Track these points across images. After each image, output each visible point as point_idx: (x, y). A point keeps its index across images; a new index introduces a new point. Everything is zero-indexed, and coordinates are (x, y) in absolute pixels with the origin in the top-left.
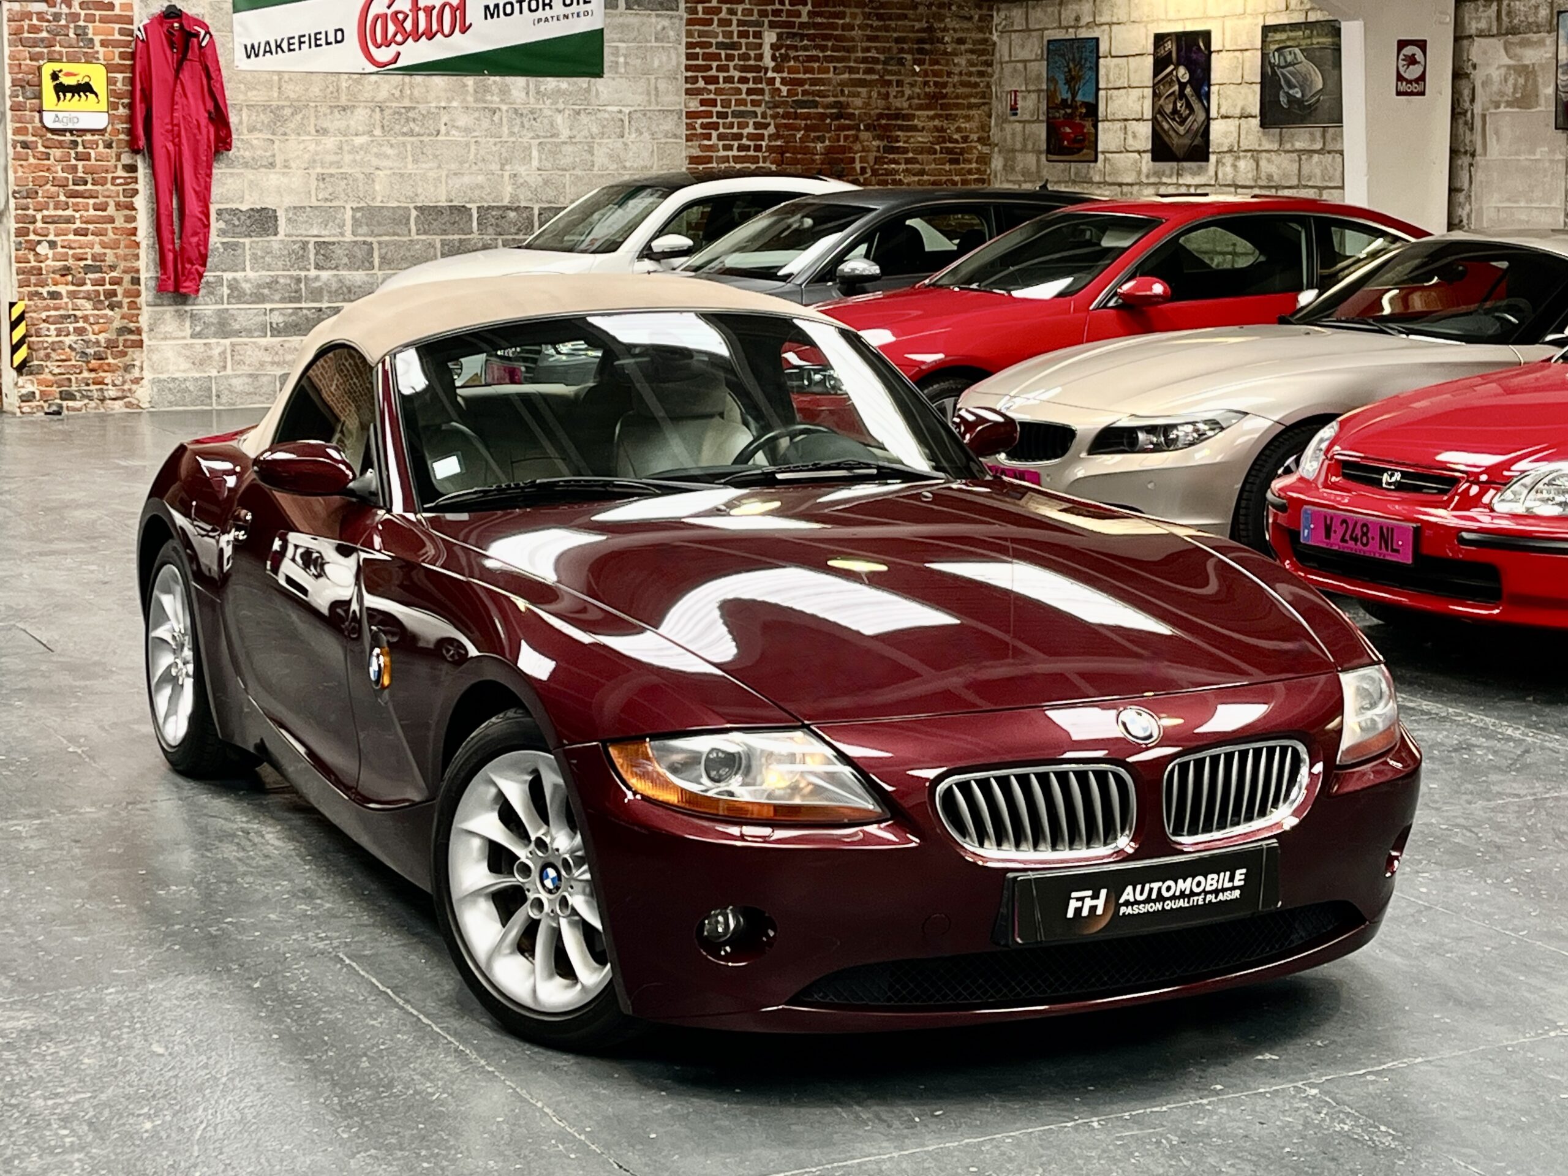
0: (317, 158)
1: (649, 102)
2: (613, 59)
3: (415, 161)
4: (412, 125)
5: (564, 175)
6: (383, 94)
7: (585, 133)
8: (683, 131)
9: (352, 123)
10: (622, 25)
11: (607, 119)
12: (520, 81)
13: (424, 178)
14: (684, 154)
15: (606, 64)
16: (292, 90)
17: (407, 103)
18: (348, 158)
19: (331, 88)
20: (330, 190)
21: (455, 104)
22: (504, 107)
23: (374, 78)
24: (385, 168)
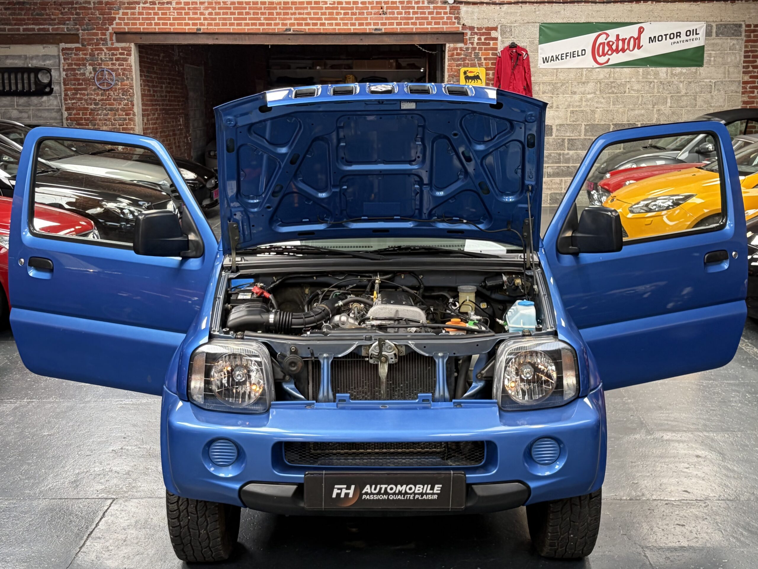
0: (571, 104)
1: (725, 77)
2: (708, 58)
3: (614, 104)
4: (613, 89)
5: (682, 110)
6: (602, 76)
7: (694, 91)
8: (741, 90)
9: (587, 89)
10: (713, 44)
11: (704, 85)
12: (664, 69)
13: (617, 111)
14: (740, 100)
15: (705, 61)
16: (562, 76)
17: (612, 80)
18: (584, 103)
19: (579, 75)
20: (576, 117)
21: (633, 80)
22: (656, 81)
23: (598, 69)
24: (600, 108)
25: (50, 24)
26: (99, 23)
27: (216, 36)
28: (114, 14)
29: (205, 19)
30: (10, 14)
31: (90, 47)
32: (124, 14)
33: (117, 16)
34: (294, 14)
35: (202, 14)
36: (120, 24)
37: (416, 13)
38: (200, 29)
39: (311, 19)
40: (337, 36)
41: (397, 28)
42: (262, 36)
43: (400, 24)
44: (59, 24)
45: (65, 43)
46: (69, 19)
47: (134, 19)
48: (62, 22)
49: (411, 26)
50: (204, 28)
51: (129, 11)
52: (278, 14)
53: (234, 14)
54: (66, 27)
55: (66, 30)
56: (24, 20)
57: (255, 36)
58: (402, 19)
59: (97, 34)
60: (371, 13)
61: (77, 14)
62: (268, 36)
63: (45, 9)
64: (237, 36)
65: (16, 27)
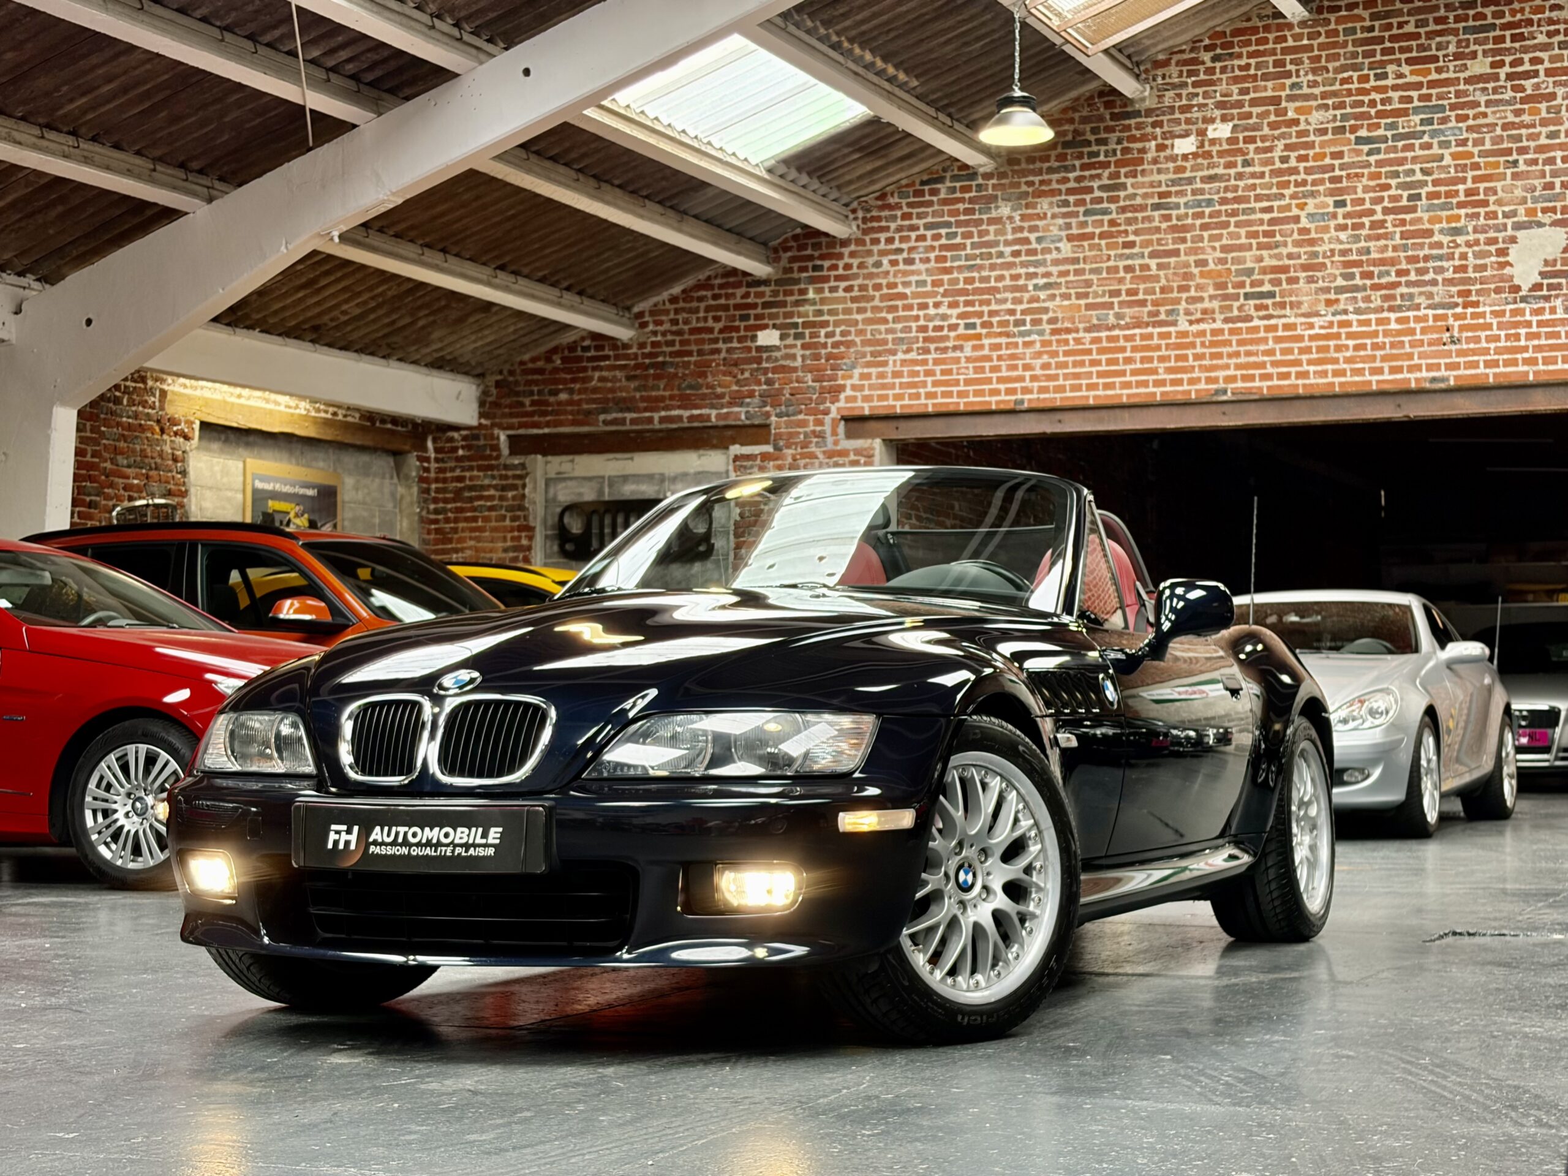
25: (713, 407)
26: (811, 399)
27: (1058, 416)
28: (844, 378)
29: (1034, 378)
30: (637, 389)
31: (789, 452)
32: (863, 377)
33: (849, 382)
34: (1237, 354)
35: (1026, 367)
36: (854, 399)
37: (1537, 336)
38: (1022, 402)
39: (1275, 364)
40: (1336, 401)
41: (1487, 375)
42: (1161, 409)
43: (1495, 364)
44: (731, 404)
45: (742, 444)
46: (751, 394)
47: (884, 387)
48: (737, 400)
49: (1522, 368)
50: (1029, 399)
51: (873, 371)
52: (1197, 357)
53: (1097, 363)
54: (743, 410)
55: (743, 417)
56: (662, 399)
57: (1145, 411)
58: (1498, 351)
59: (803, 424)
60: (1421, 343)
61: (769, 382)
62: (1175, 410)
63: (703, 375)
64: (1103, 413)
65: (647, 414)
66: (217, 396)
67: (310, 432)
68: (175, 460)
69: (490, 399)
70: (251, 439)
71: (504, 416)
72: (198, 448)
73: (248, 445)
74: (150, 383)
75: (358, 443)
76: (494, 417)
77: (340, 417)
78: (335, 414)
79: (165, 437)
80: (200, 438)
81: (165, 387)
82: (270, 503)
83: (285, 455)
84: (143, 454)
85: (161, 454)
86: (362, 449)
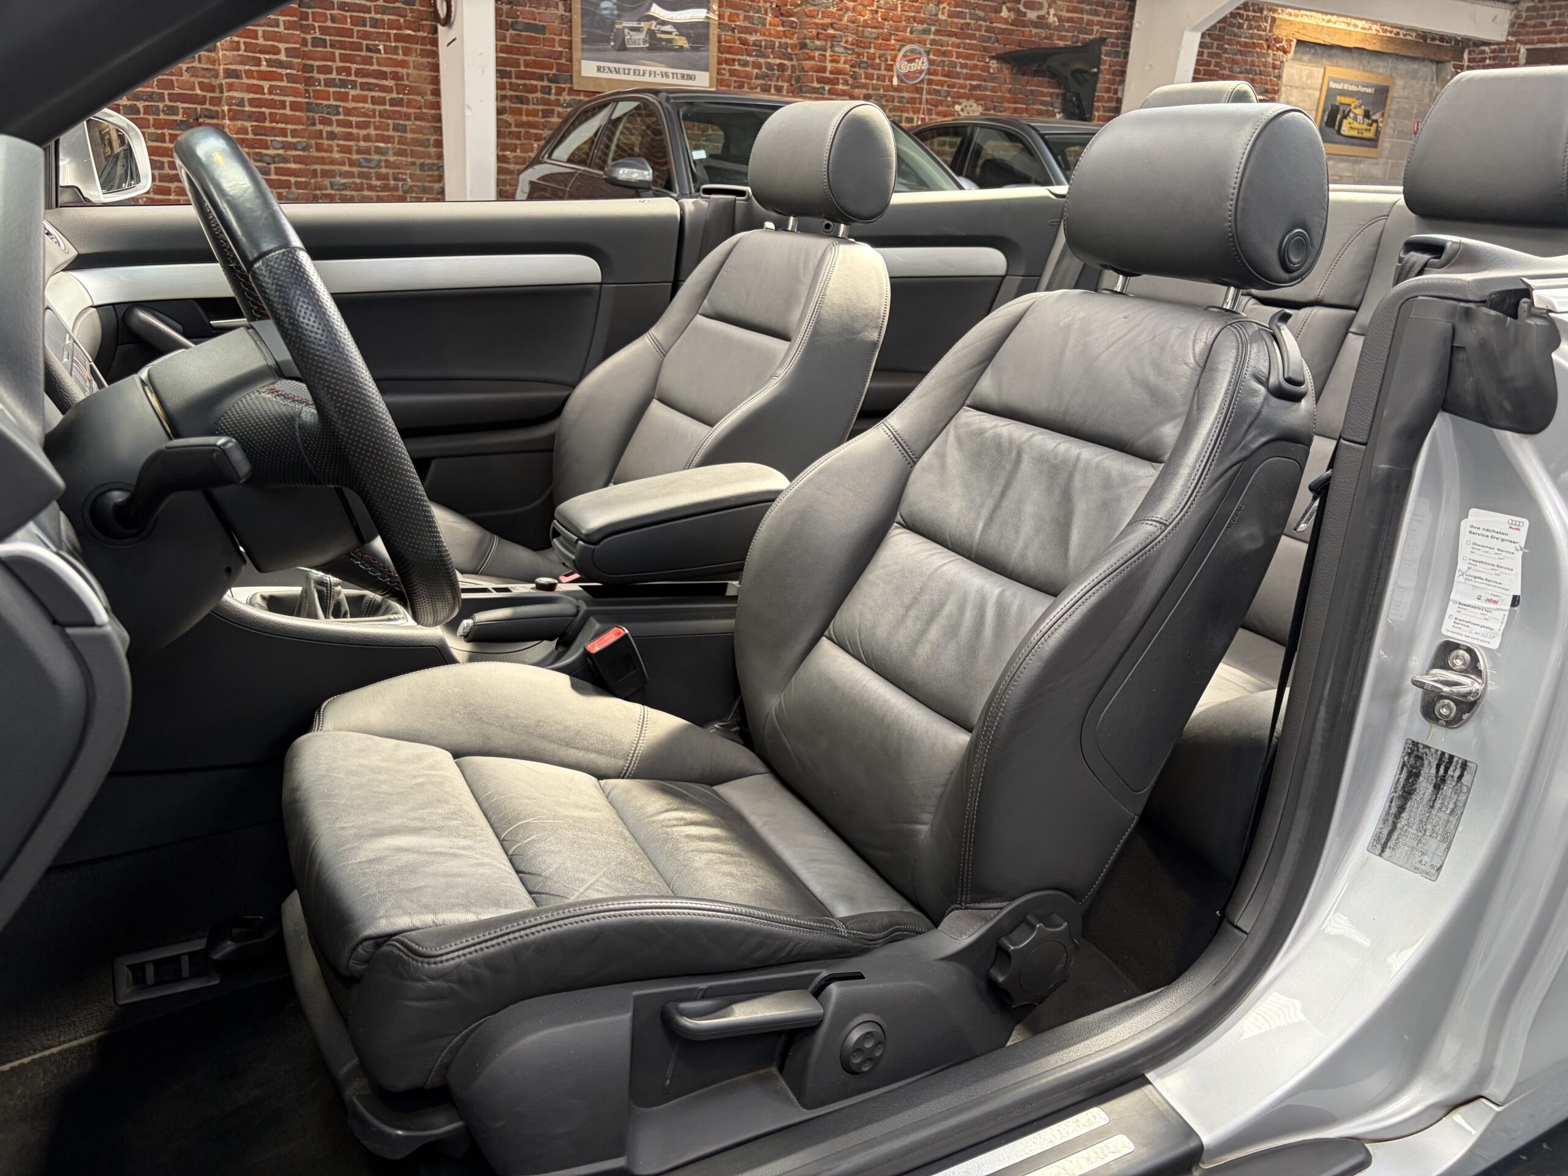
66: (1313, 21)
67: (1377, 48)
68: (1274, 67)
69: (1520, 21)
70: (1333, 51)
71: (1528, 34)
72: (1293, 59)
73: (1330, 56)
74: (1265, 13)
75: (1411, 54)
76: (1520, 34)
77: (1401, 36)
78: (1398, 34)
79: (1270, 51)
80: (1295, 52)
81: (1276, 15)
82: (1338, 98)
83: (1356, 64)
84: (1253, 63)
85: (1265, 65)
86: (1414, 59)
